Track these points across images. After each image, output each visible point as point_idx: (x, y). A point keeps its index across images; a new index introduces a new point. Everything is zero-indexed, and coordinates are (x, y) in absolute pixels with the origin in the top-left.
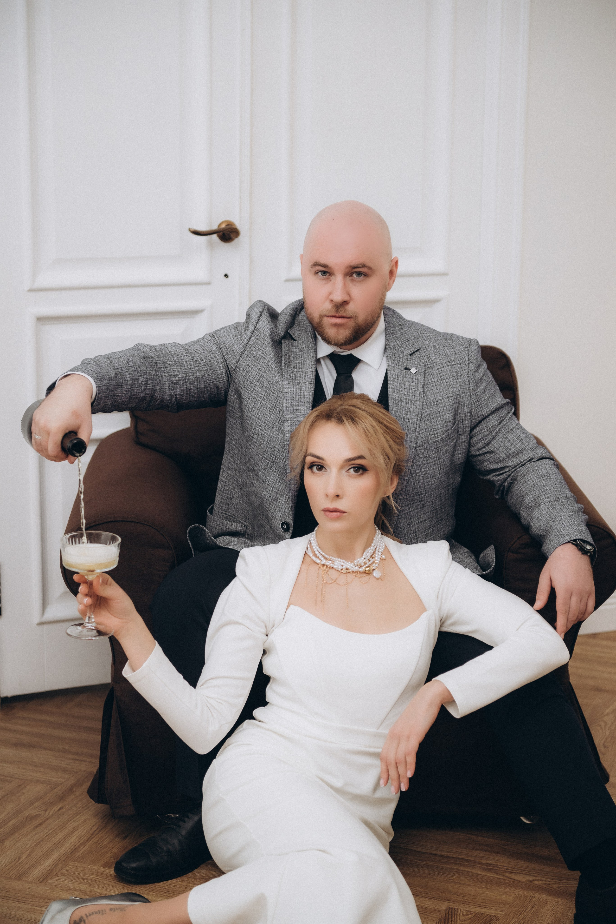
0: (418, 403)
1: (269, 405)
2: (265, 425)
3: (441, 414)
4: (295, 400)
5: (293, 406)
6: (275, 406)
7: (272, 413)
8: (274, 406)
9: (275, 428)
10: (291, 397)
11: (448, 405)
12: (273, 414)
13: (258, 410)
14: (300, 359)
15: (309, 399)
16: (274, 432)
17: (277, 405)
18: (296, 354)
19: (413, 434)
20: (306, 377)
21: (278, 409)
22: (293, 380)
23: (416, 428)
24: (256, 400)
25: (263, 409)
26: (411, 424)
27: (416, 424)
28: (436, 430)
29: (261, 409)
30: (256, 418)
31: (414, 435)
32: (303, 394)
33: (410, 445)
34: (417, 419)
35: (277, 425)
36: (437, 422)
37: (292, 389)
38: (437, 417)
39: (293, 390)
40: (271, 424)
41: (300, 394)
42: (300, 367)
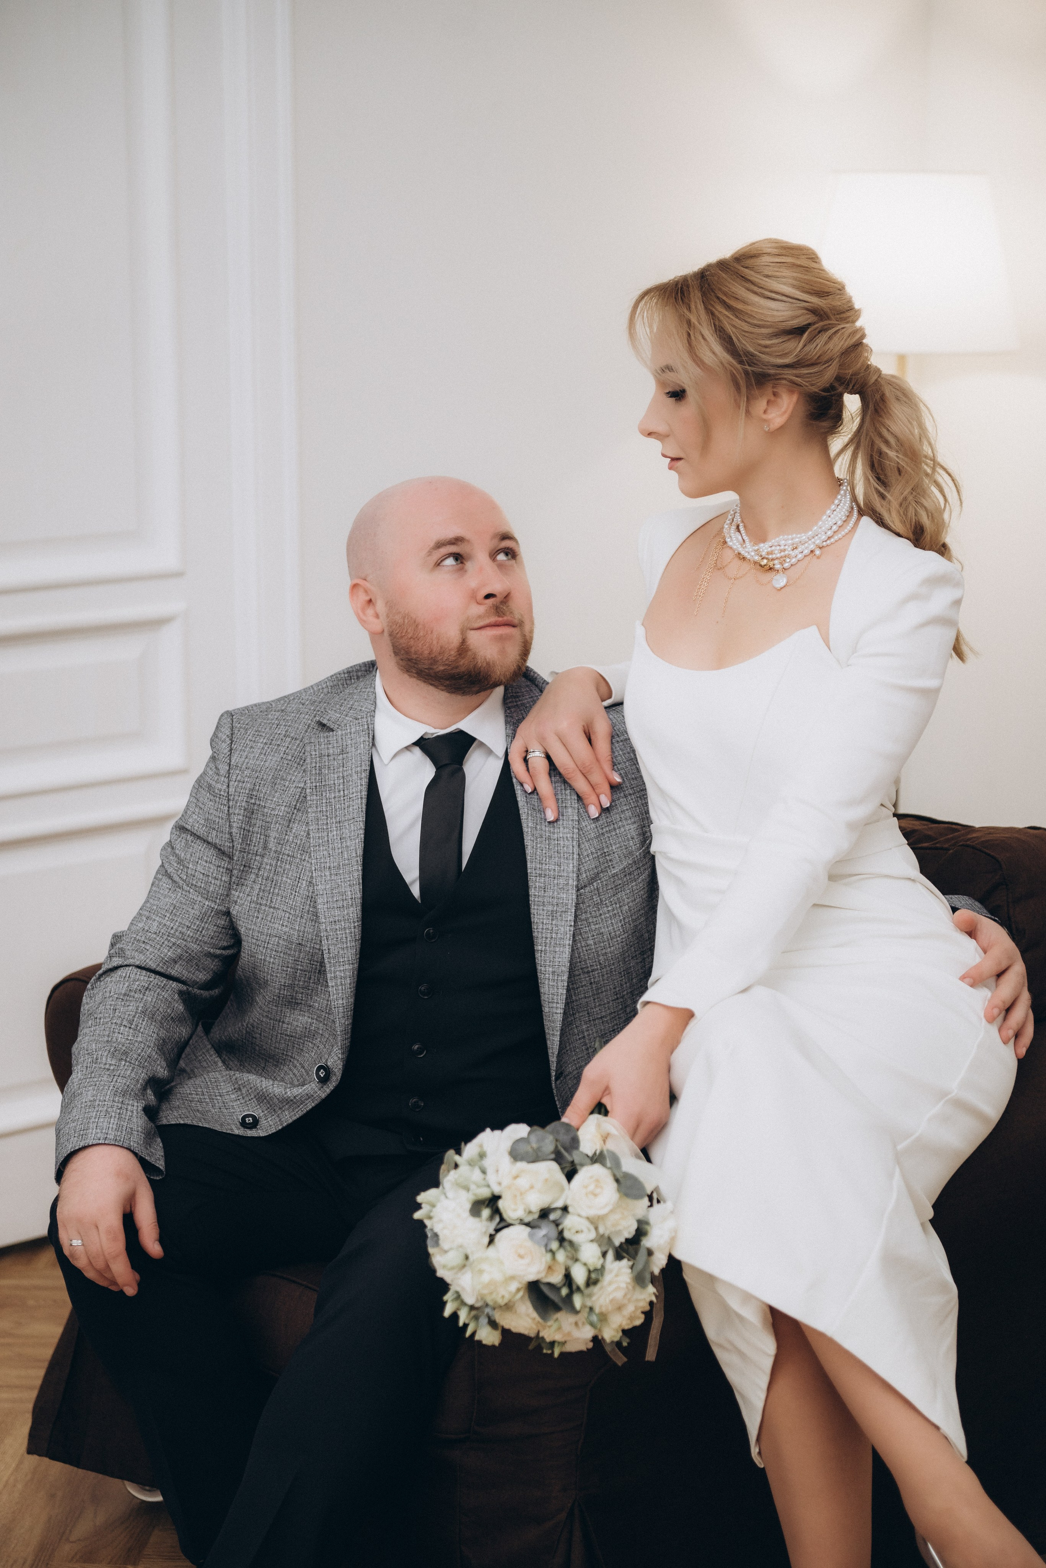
0: (570, 810)
1: (289, 881)
2: (287, 915)
3: (616, 825)
4: (332, 858)
5: (330, 868)
6: (299, 878)
7: (296, 892)
8: (297, 879)
9: (305, 917)
10: (325, 853)
11: (627, 810)
12: (297, 894)
13: (271, 894)
14: (341, 769)
15: (356, 851)
16: (305, 924)
17: (302, 876)
18: (334, 759)
19: (569, 864)
20: (351, 809)
21: (304, 882)
22: (327, 819)
23: (573, 853)
24: (263, 879)
25: (279, 889)
26: (563, 847)
27: (571, 847)
28: (608, 855)
29: (276, 891)
30: (270, 907)
31: (571, 865)
32: (344, 844)
33: (567, 884)
34: (573, 838)
35: (308, 911)
36: (609, 840)
37: (326, 839)
38: (610, 831)
39: (328, 841)
40: (298, 911)
41: (340, 846)
42: (341, 786)
